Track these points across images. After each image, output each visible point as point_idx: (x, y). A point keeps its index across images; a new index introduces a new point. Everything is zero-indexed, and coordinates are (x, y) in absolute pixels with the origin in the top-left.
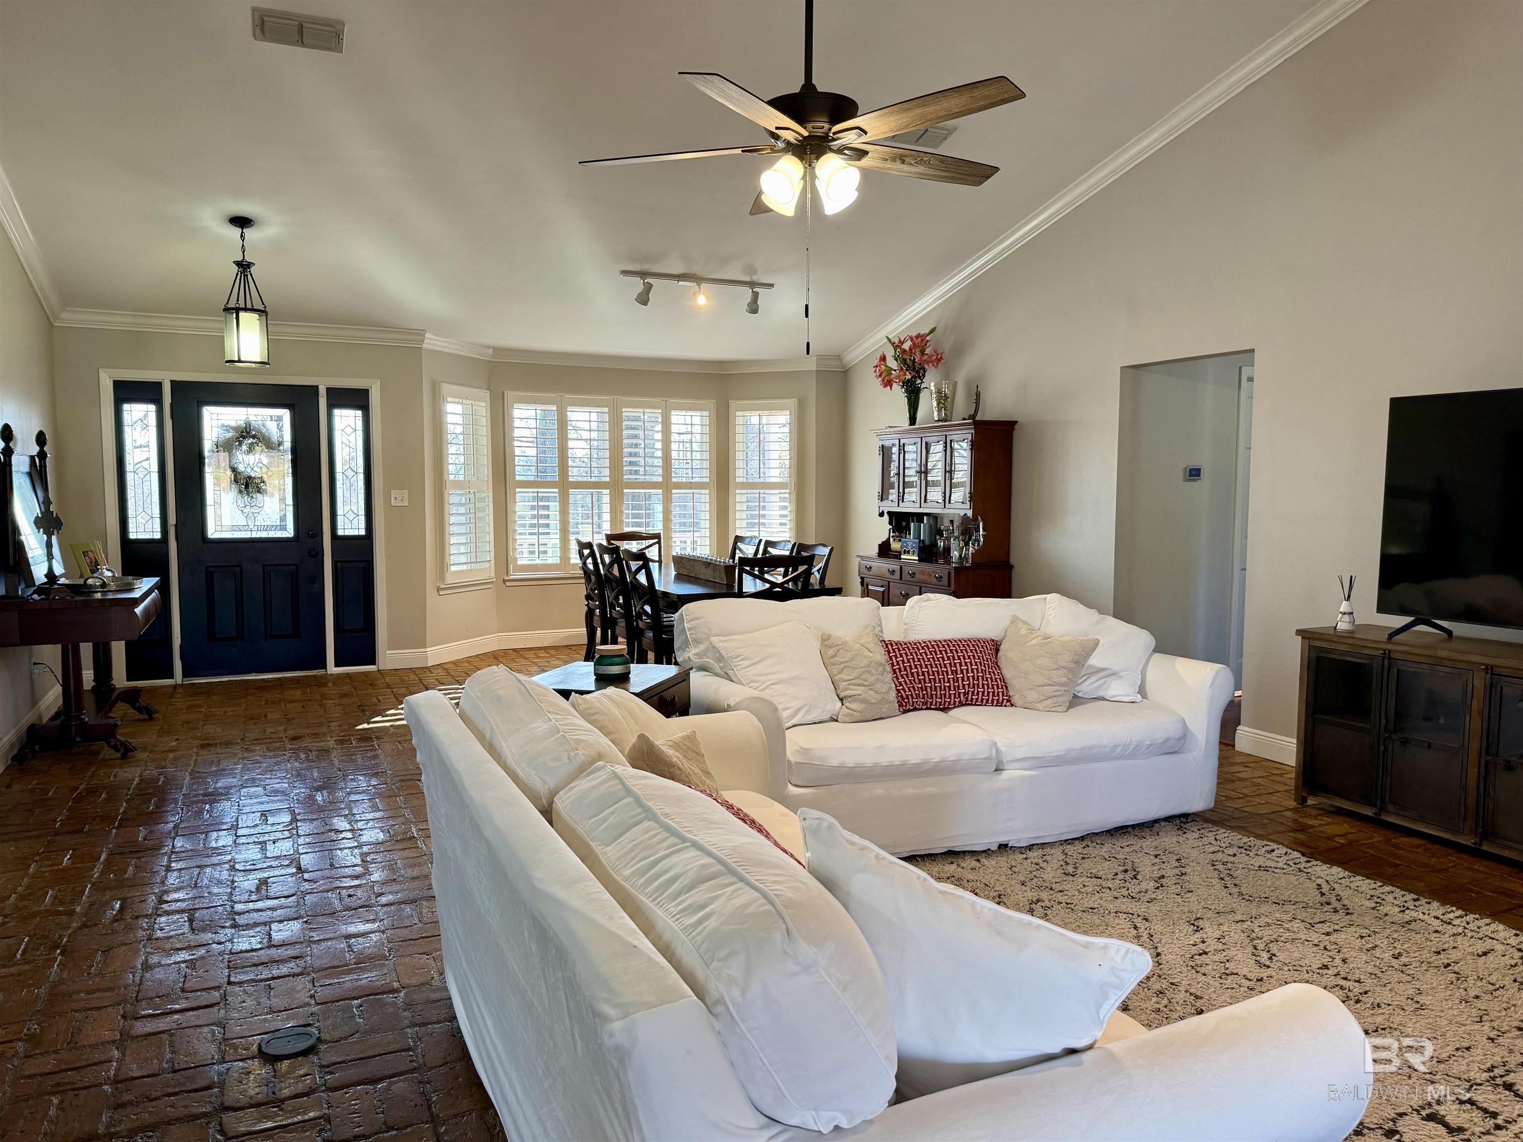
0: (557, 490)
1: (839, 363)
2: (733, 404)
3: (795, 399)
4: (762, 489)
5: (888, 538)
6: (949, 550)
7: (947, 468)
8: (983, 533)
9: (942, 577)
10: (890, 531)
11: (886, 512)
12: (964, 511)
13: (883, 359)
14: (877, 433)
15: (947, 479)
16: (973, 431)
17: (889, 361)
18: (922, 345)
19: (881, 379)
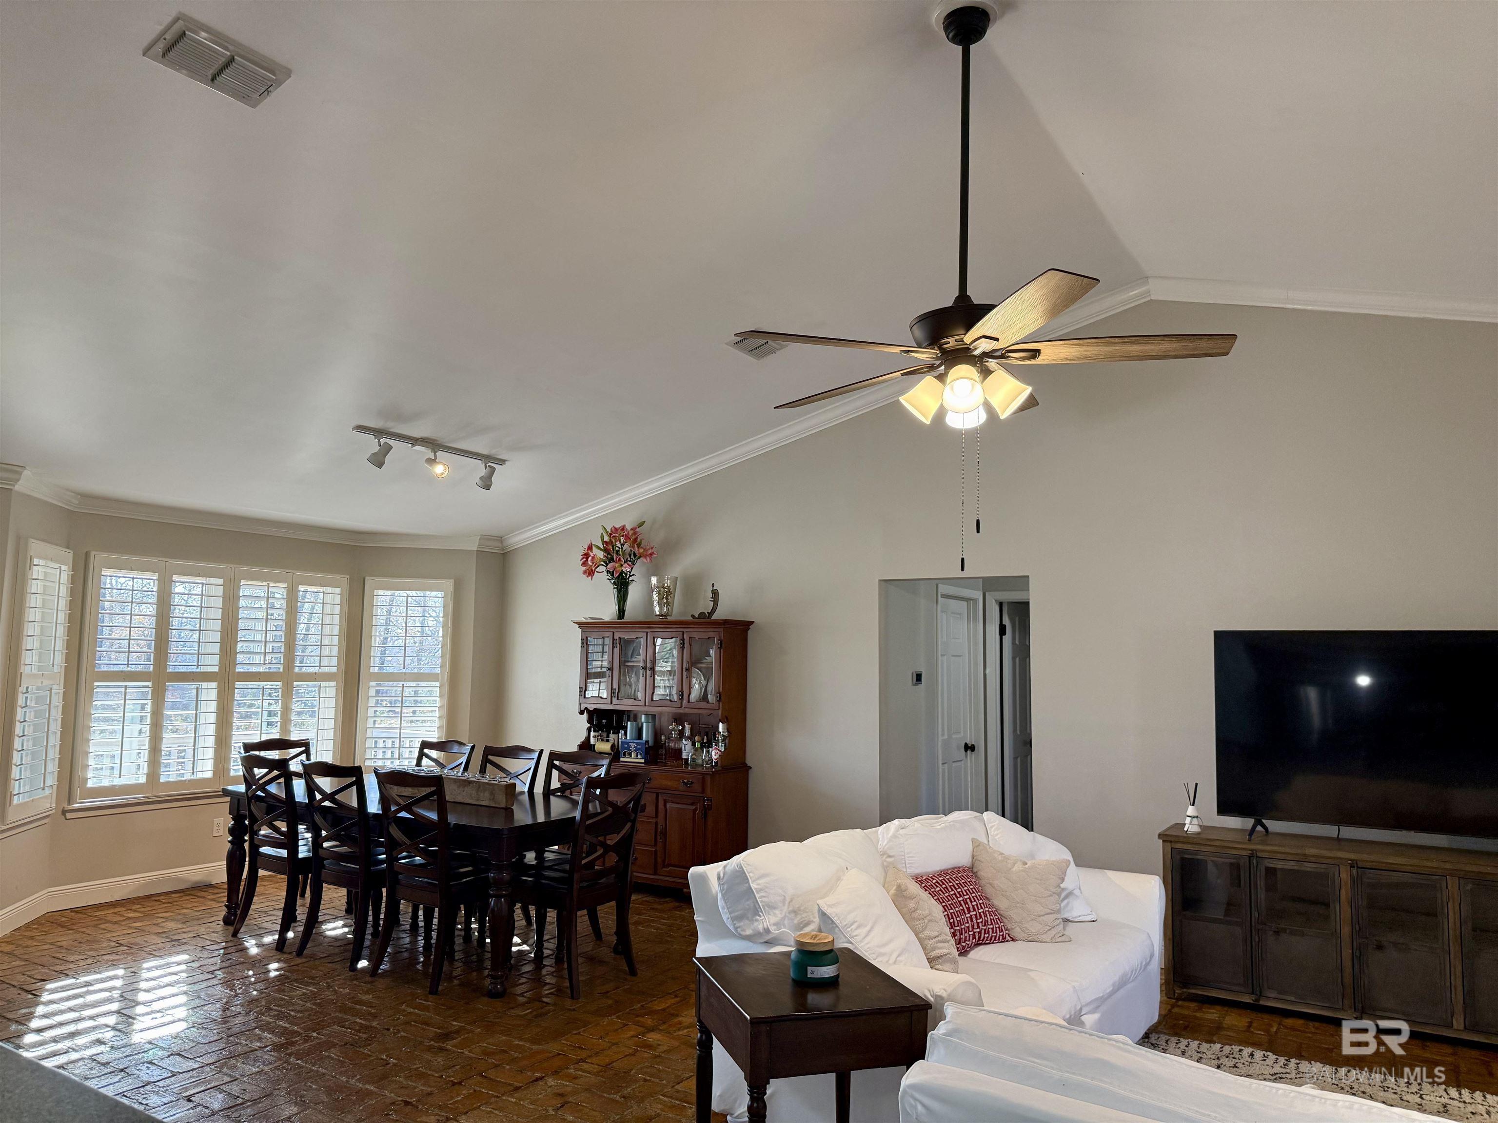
0: (149, 684)
1: (499, 545)
2: (369, 582)
3: (452, 580)
4: (405, 680)
5: (588, 738)
6: (680, 751)
7: (685, 666)
8: (726, 734)
9: (692, 783)
10: (589, 730)
11: (591, 709)
12: (709, 712)
13: (590, 548)
14: (580, 624)
15: (685, 677)
16: (721, 630)
17: (595, 551)
18: (634, 537)
19: (584, 568)
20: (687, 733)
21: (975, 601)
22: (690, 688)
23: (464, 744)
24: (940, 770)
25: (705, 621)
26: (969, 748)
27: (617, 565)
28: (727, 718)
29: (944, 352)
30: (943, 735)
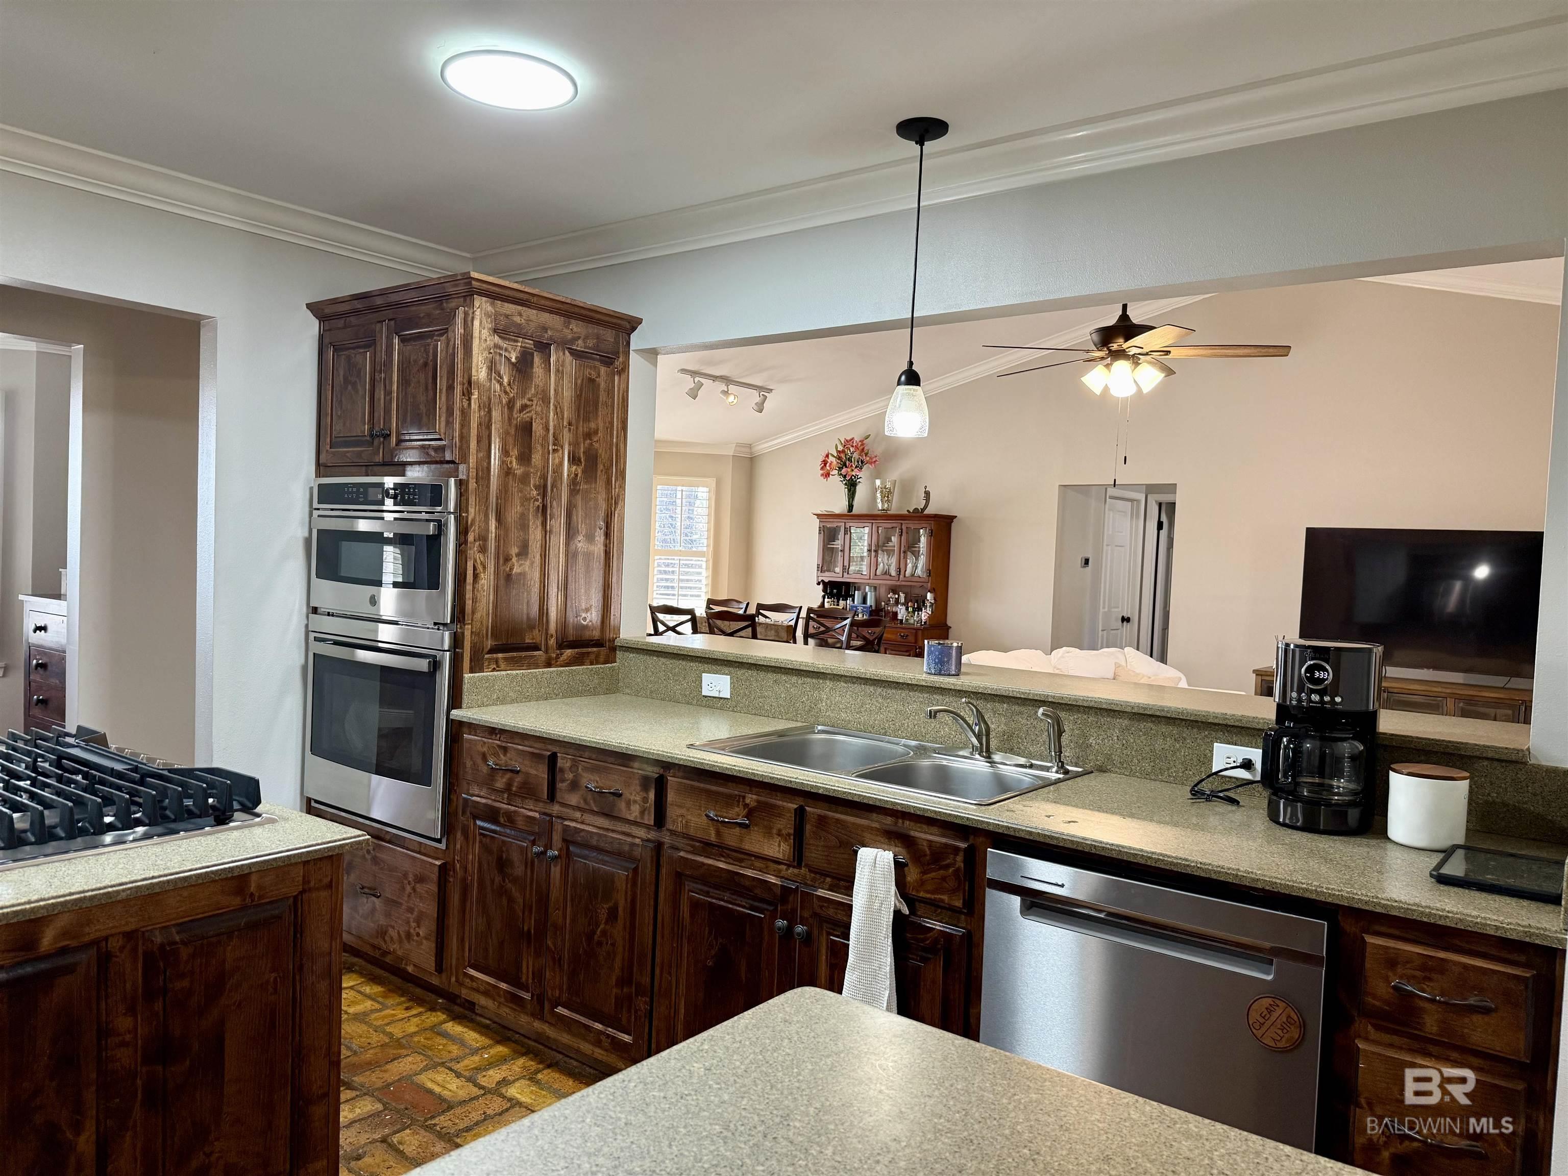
1: (749, 451)
3: (715, 479)
5: (823, 603)
6: (896, 614)
7: (902, 549)
8: (933, 601)
9: (907, 636)
10: (824, 597)
11: (826, 581)
12: (921, 584)
13: (827, 456)
14: (818, 516)
15: (902, 558)
16: (932, 522)
17: (831, 459)
18: (862, 449)
19: (822, 472)
20: (902, 600)
21: (1138, 501)
22: (906, 565)
23: (741, 602)
24: (1100, 635)
25: (918, 516)
26: (1126, 620)
27: (849, 470)
28: (934, 589)
29: (1110, 351)
30: (1104, 608)
